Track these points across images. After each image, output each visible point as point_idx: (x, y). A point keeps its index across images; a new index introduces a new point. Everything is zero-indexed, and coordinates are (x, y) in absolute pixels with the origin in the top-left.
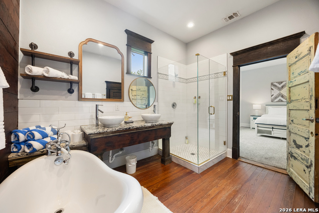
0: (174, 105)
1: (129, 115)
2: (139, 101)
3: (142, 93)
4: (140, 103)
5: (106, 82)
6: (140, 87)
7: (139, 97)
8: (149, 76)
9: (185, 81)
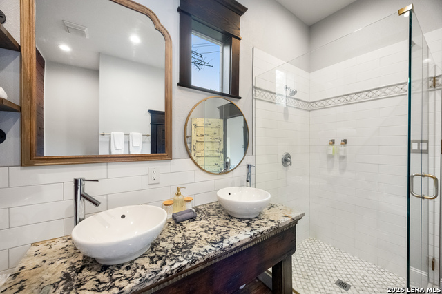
0: (286, 160)
1: (185, 194)
2: (209, 145)
3: (213, 130)
4: (210, 149)
5: (150, 111)
6: (210, 120)
7: (208, 138)
8: (235, 93)
9: (306, 106)
